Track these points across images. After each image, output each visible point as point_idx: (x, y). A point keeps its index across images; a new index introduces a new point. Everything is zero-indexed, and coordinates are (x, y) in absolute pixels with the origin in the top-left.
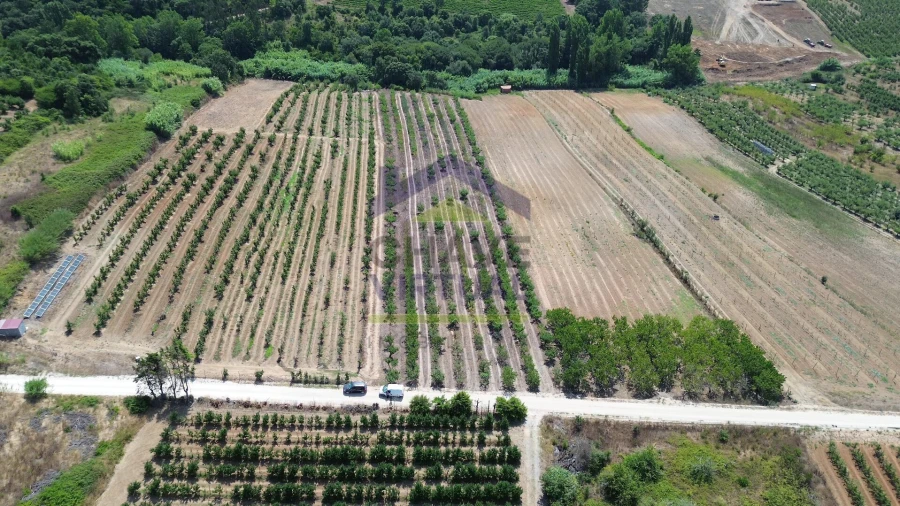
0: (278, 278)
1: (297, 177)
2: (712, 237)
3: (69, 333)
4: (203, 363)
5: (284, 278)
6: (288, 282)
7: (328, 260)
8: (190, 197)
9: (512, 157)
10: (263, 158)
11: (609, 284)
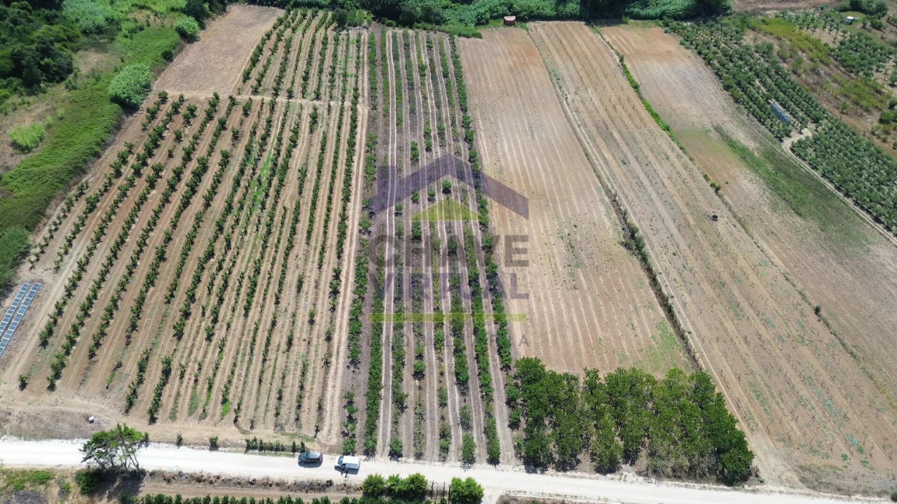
0: (240, 310)
1: (270, 165)
2: (706, 245)
3: (23, 386)
4: (158, 422)
5: (247, 309)
6: (251, 313)
7: (295, 283)
8: (155, 195)
9: (504, 129)
10: (236, 137)
11: (589, 314)
